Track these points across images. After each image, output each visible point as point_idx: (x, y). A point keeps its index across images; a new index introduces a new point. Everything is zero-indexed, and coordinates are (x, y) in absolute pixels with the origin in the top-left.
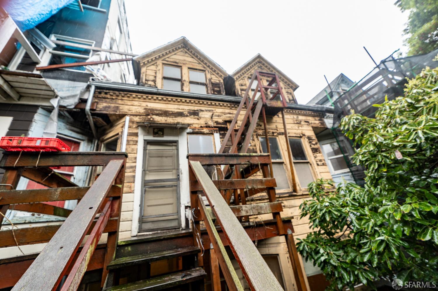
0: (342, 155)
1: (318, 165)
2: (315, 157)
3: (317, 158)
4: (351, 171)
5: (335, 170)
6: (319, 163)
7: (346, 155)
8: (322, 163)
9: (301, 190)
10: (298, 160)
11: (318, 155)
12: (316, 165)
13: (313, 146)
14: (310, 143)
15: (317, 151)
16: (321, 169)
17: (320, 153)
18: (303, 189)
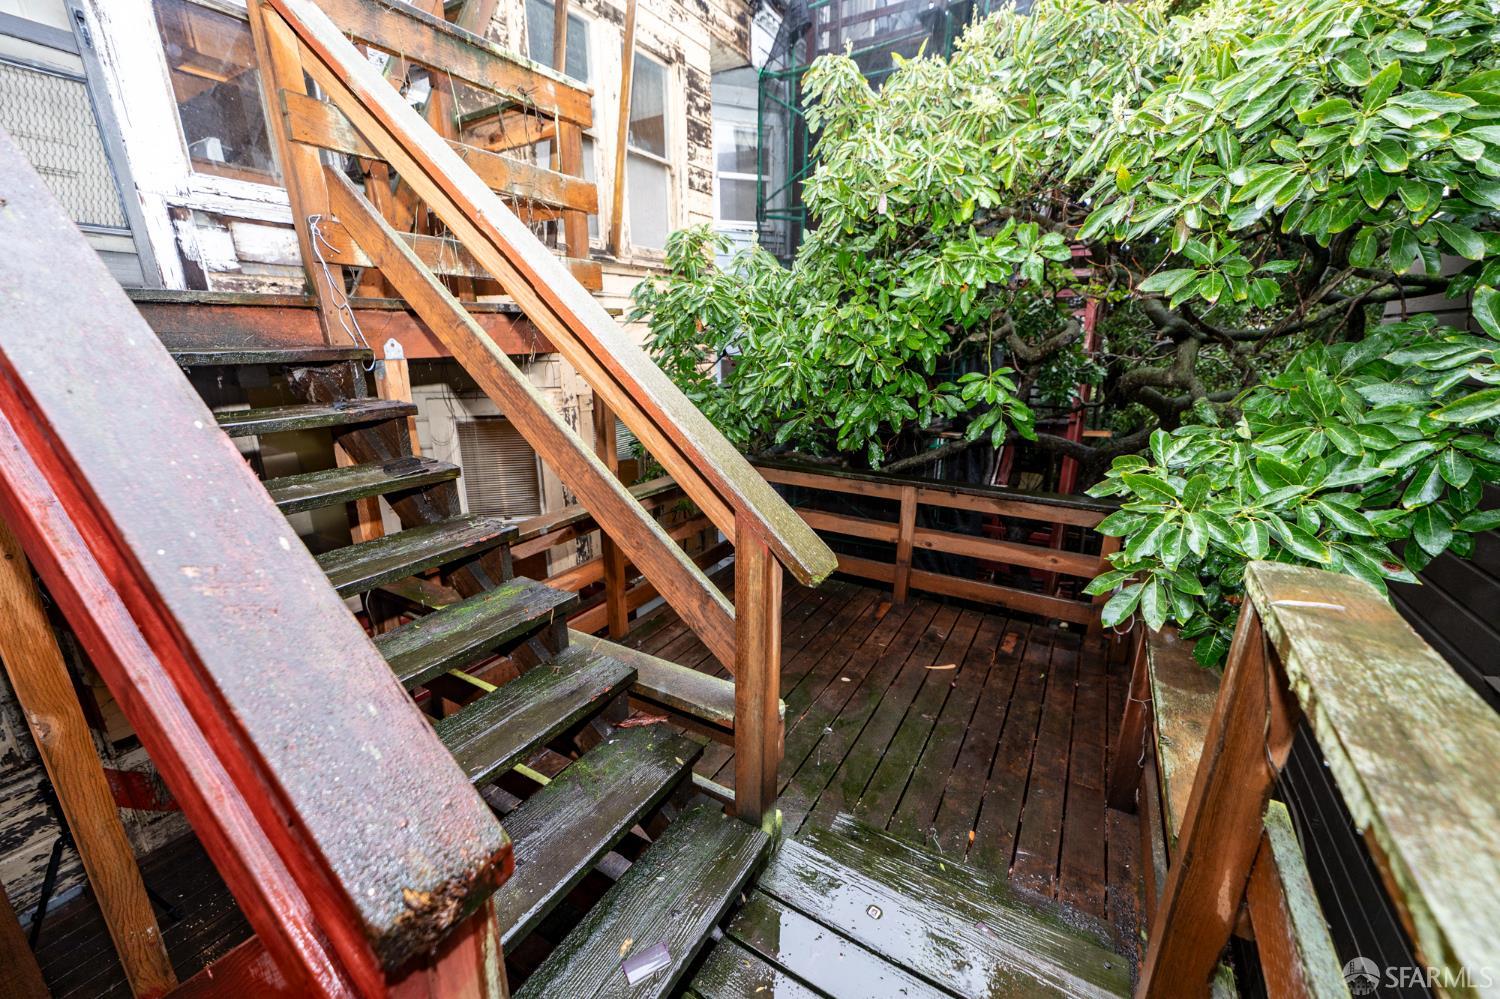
0: (755, 177)
1: (691, 184)
2: (691, 157)
3: (693, 162)
4: (759, 231)
5: (725, 216)
6: (696, 179)
7: (764, 178)
8: (703, 182)
9: (628, 250)
10: (643, 148)
11: (701, 151)
12: (686, 183)
13: (695, 113)
14: (690, 97)
15: (701, 139)
16: (695, 200)
17: (706, 146)
18: (635, 251)
